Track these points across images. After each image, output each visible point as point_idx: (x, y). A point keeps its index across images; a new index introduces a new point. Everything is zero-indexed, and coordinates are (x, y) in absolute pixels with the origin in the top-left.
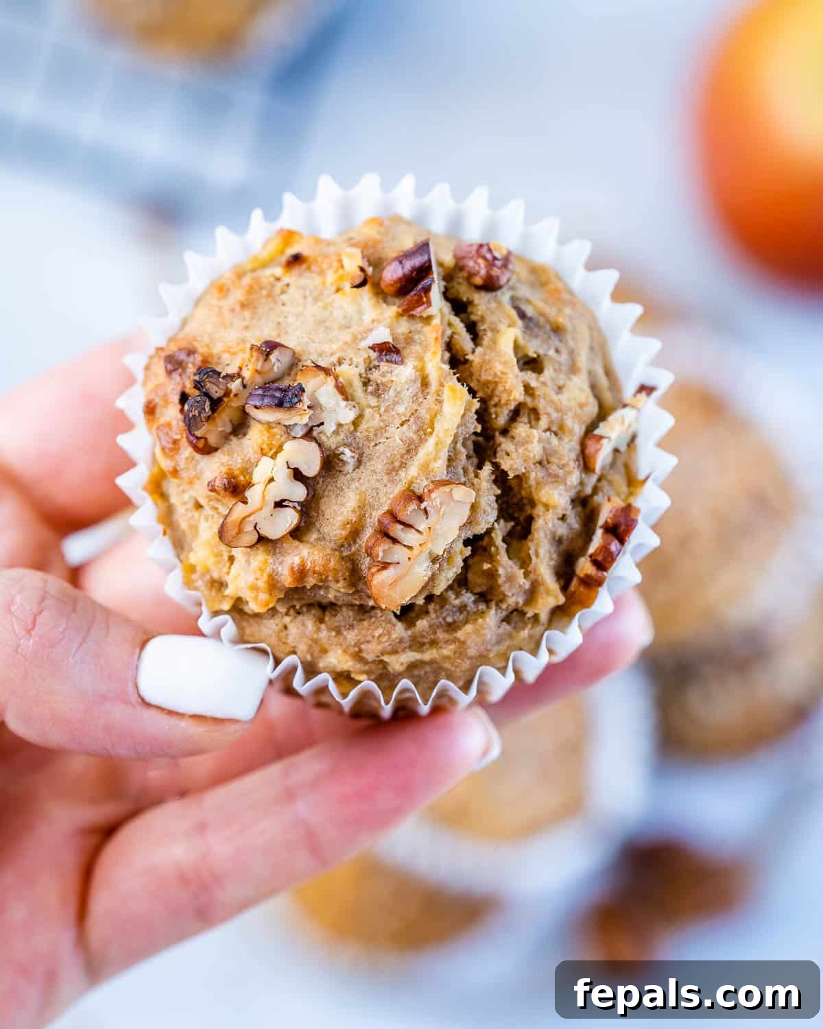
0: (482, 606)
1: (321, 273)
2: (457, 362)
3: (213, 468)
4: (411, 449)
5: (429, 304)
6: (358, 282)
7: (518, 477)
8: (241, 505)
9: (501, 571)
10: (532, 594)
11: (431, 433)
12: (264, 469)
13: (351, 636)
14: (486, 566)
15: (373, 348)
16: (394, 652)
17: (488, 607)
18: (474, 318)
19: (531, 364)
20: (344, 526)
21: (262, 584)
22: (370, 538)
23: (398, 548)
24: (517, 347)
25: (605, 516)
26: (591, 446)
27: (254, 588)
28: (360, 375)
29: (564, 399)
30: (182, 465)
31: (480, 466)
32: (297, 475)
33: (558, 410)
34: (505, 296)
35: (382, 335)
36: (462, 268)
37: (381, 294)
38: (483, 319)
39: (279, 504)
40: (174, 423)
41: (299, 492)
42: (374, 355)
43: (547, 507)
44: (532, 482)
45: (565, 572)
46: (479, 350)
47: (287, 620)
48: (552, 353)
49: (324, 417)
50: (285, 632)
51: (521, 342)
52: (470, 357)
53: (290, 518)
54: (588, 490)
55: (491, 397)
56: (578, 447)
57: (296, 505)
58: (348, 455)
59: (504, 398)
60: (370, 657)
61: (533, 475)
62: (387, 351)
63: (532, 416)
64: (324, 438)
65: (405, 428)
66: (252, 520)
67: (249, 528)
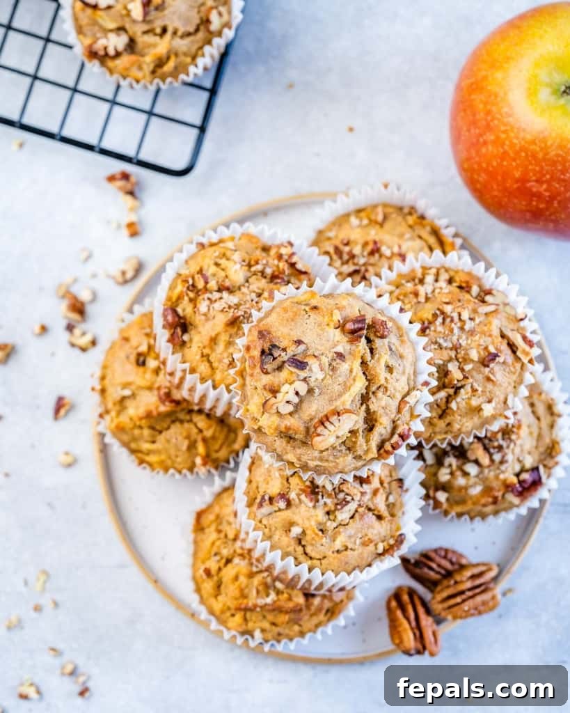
0: (348, 452)
1: (323, 316)
2: (364, 363)
3: (266, 379)
4: (340, 394)
5: (360, 342)
6: (337, 326)
7: (374, 412)
8: (273, 398)
9: (359, 443)
10: (367, 452)
11: (348, 391)
12: (285, 388)
13: (299, 451)
14: (354, 440)
15: (336, 353)
16: (312, 460)
17: (350, 453)
18: (373, 347)
19: (390, 369)
20: (308, 416)
21: (273, 427)
22: (316, 423)
24: (386, 362)
25: (400, 430)
26: (402, 406)
27: (270, 427)
28: (329, 362)
29: (397, 385)
30: (255, 374)
31: (362, 404)
32: (297, 393)
33: (395, 389)
34: (386, 341)
35: (340, 349)
36: (374, 327)
37: (343, 331)
38: (376, 348)
39: (288, 402)
40: (256, 357)
41: (296, 400)
42: (335, 355)
43: (381, 424)
44: (378, 414)
45: (381, 446)
46: (372, 361)
47: (276, 438)
48: (397, 365)
49: (312, 375)
51: (388, 361)
52: (368, 363)
53: (290, 408)
54: (397, 418)
55: (372, 380)
56: (397, 404)
57: (294, 404)
58: (317, 391)
59: (377, 381)
60: (303, 460)
61: (379, 412)
62: (340, 356)
63: (385, 390)
64: (310, 382)
65: (340, 386)
66: (276, 405)
67: (275, 407)
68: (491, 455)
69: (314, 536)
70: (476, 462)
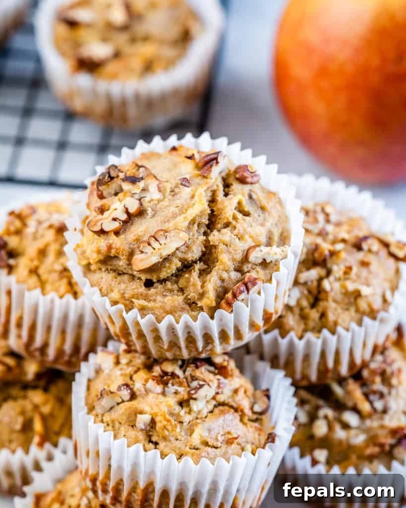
0: (180, 293)
2: (214, 201)
3: (100, 203)
4: (174, 216)
5: (211, 172)
6: (188, 156)
7: (214, 246)
8: (101, 215)
10: (202, 296)
11: (184, 213)
12: (115, 205)
14: (187, 276)
15: (181, 179)
16: (138, 298)
17: (182, 295)
20: (135, 236)
23: (149, 247)
24: (240, 204)
26: (251, 250)
28: (171, 188)
29: (250, 230)
32: (127, 212)
33: (244, 231)
34: (247, 187)
35: (186, 176)
37: (197, 167)
38: (232, 190)
39: (115, 219)
41: (124, 217)
42: (180, 182)
44: (219, 250)
45: (222, 297)
46: (225, 199)
47: (104, 274)
48: (256, 215)
49: (148, 195)
50: (101, 280)
51: (243, 202)
52: (218, 199)
53: (116, 226)
55: (219, 215)
56: (246, 248)
57: (121, 222)
58: (149, 211)
59: (224, 218)
61: (220, 247)
62: (185, 182)
63: (233, 229)
64: (144, 203)
65: (177, 208)
66: (101, 222)
67: (99, 224)
68: (371, 403)
69: (165, 423)
70: (356, 410)
